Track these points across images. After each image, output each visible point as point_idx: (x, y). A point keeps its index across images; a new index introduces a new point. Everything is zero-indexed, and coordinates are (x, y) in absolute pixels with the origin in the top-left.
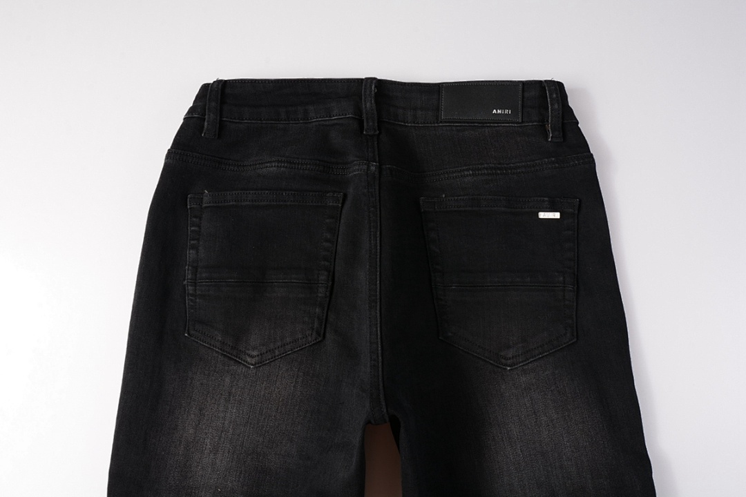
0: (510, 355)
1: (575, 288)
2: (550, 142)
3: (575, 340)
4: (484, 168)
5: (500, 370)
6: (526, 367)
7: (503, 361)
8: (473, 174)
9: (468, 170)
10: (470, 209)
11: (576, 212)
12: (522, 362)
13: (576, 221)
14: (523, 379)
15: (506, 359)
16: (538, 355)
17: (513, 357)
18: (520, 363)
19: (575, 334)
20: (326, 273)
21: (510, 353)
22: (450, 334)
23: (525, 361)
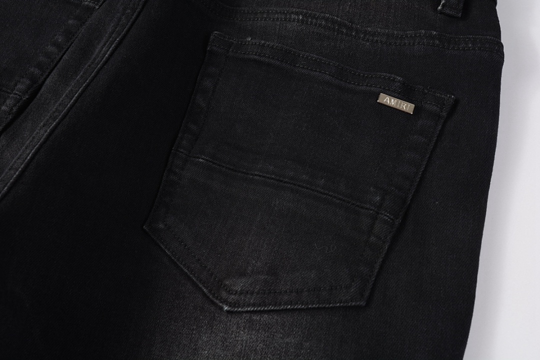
0: (238, 288)
1: (397, 222)
2: (441, 12)
3: (363, 303)
4: (323, 18)
5: (213, 308)
6: (255, 317)
7: (224, 294)
8: (302, 20)
9: (297, 14)
10: (278, 63)
11: (445, 114)
12: (254, 305)
13: (440, 127)
14: (244, 336)
15: (230, 292)
16: (286, 304)
17: (241, 293)
18: (248, 306)
19: (367, 294)
20: (28, 82)
21: (239, 284)
22: (161, 226)
23: (260, 305)
